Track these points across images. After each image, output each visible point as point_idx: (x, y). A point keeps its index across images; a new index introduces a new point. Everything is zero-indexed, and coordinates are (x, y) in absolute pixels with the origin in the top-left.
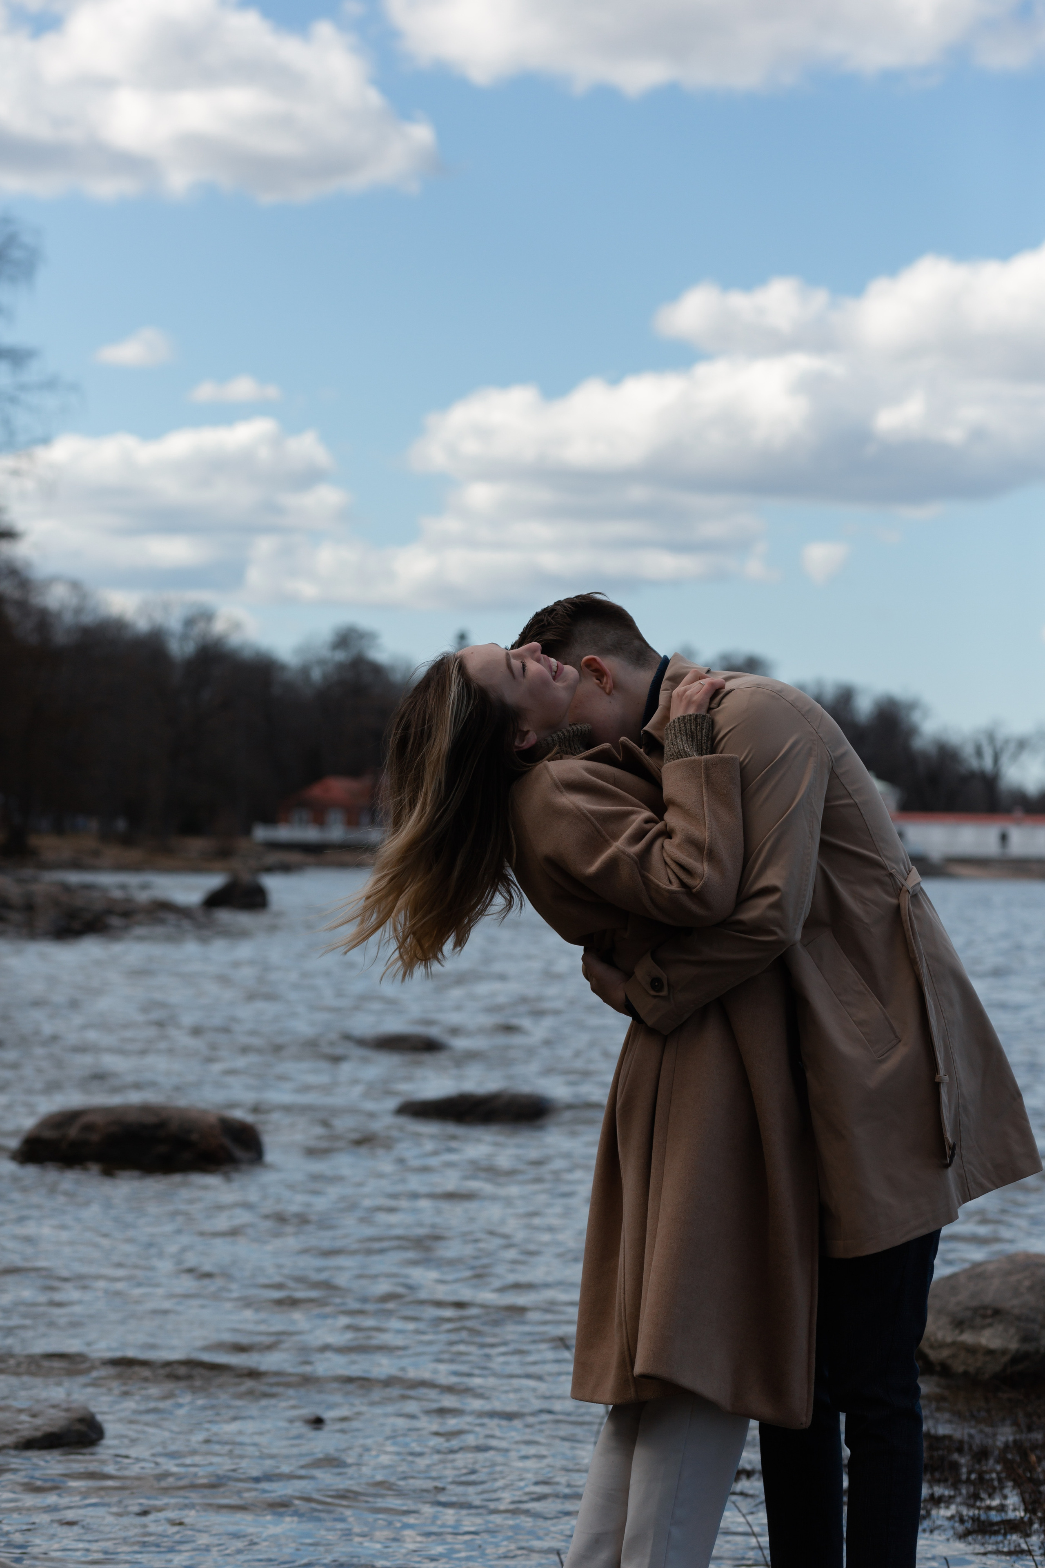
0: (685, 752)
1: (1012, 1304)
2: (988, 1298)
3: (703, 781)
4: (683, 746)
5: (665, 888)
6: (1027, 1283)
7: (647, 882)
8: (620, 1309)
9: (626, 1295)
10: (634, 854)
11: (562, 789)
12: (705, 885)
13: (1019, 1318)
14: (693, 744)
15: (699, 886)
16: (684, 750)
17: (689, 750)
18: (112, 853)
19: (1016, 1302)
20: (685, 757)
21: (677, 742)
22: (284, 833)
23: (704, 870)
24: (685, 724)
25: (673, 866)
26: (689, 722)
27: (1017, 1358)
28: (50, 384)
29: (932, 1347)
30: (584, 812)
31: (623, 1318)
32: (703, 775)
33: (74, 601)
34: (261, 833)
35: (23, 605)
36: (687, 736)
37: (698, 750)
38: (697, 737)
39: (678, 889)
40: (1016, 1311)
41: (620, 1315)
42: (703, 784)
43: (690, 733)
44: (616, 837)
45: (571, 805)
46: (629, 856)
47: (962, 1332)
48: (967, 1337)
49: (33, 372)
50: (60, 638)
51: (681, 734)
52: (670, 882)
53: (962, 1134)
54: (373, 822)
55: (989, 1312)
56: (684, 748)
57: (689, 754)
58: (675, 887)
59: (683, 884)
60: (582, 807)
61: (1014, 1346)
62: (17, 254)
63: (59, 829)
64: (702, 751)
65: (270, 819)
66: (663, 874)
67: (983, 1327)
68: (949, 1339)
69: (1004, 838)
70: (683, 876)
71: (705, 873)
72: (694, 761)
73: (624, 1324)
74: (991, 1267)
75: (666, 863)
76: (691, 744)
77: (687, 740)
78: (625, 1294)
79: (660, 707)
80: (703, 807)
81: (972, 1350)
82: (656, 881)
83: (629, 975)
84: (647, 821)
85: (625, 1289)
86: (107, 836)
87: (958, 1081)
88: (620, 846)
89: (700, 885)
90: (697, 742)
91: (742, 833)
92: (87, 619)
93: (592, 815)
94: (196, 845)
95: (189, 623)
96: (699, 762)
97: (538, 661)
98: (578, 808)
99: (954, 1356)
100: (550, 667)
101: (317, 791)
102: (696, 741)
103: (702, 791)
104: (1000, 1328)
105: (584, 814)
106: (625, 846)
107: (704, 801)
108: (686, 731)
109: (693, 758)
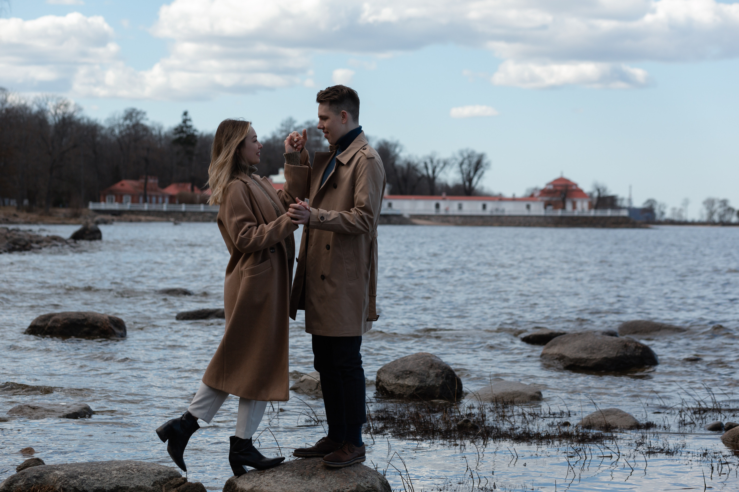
1: (417, 369)
2: (408, 368)
6: (422, 362)
13: (419, 374)
19: (418, 369)
22: (102, 206)
27: (418, 389)
34: (92, 206)
40: (418, 372)
47: (398, 380)
48: (400, 382)
54: (145, 201)
55: (408, 372)
61: (417, 384)
65: (96, 200)
67: (406, 378)
69: (437, 206)
74: (409, 358)
81: (402, 386)
86: (20, 207)
94: (62, 211)
95: (57, 108)
99: (396, 388)
101: (118, 186)
104: (412, 378)
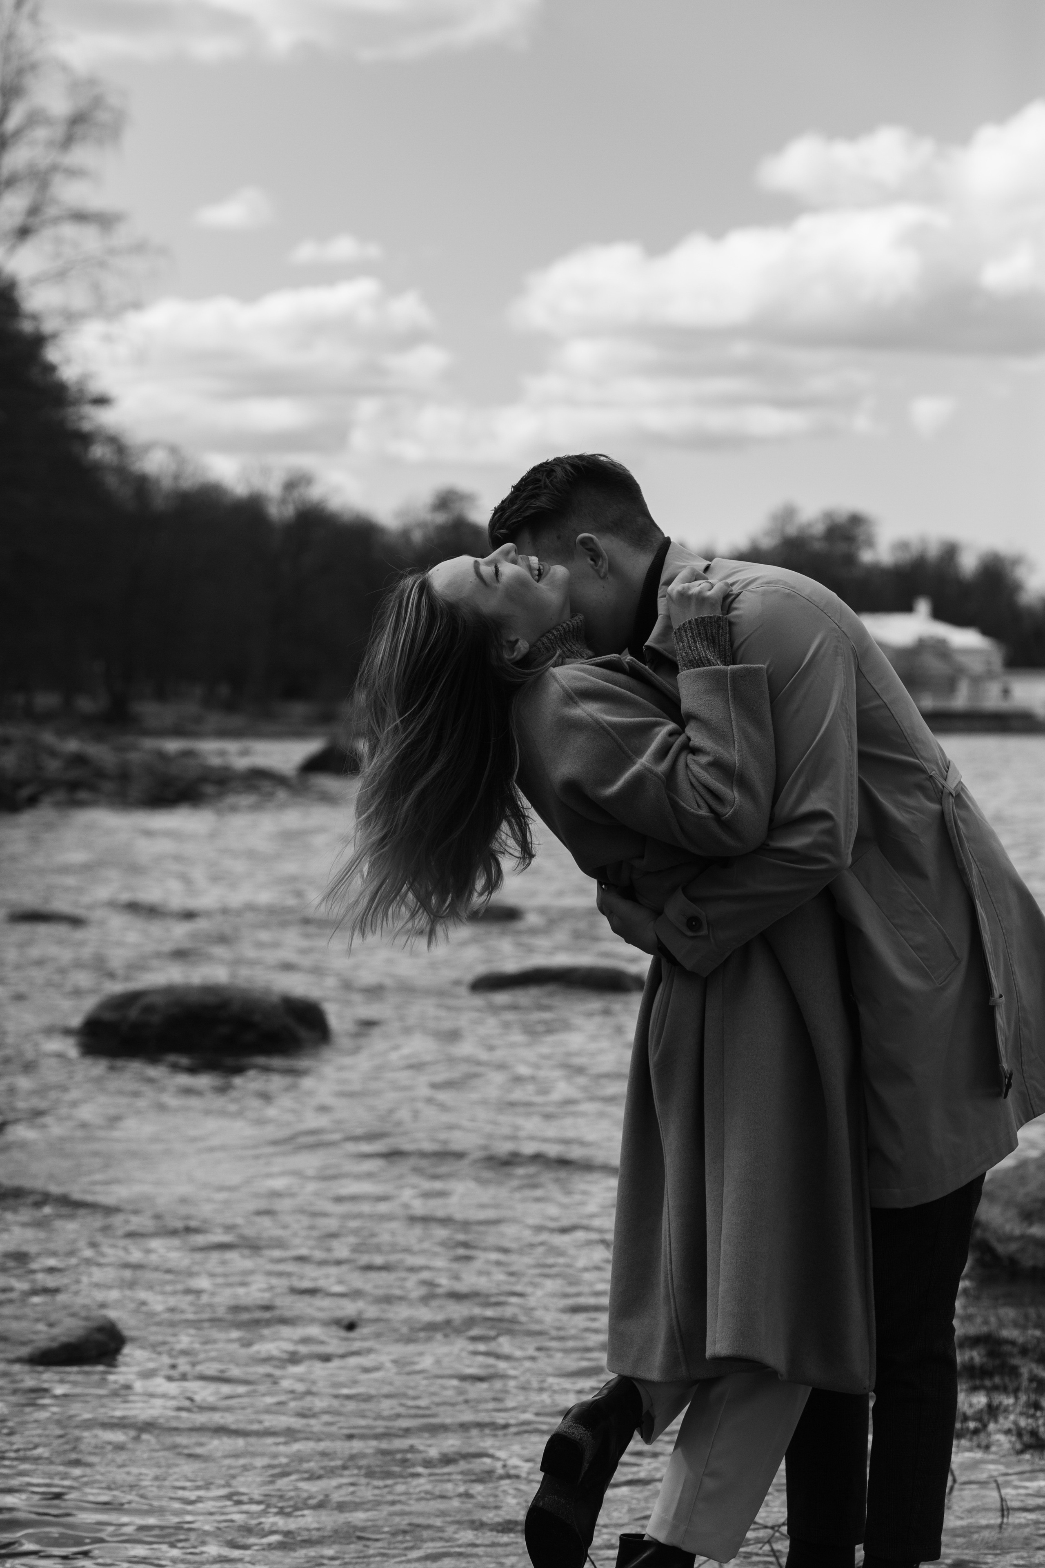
0: (708, 660)
3: (730, 694)
4: (705, 652)
5: (693, 813)
7: (675, 805)
8: (666, 1280)
9: (673, 1266)
10: (662, 773)
11: (576, 698)
12: (735, 814)
14: (715, 651)
15: (728, 814)
16: (707, 657)
17: (712, 658)
18: (214, 719)
20: (707, 666)
21: (697, 647)
23: (735, 797)
24: (704, 627)
25: (701, 789)
26: (709, 625)
28: (139, 248)
29: (1000, 1240)
30: (603, 726)
31: (671, 1291)
32: (729, 688)
33: (173, 467)
35: (122, 471)
36: (707, 641)
37: (720, 657)
38: (719, 642)
39: (708, 814)
41: (667, 1286)
42: (730, 698)
43: (711, 638)
44: (640, 753)
45: (588, 717)
46: (656, 775)
47: (1031, 1224)
48: (1037, 1230)
49: (122, 236)
50: (159, 504)
51: (701, 639)
52: (699, 806)
53: (1022, 1049)
56: (706, 655)
57: (713, 663)
58: (704, 812)
59: (711, 810)
60: (601, 720)
62: (102, 116)
63: (161, 695)
64: (725, 658)
66: (691, 796)
68: (1017, 1232)
70: (712, 802)
71: (736, 800)
72: (718, 672)
73: (671, 1297)
75: (692, 784)
76: (713, 650)
77: (708, 645)
78: (671, 1264)
79: (660, 618)
80: (732, 725)
82: (683, 804)
83: (658, 913)
84: (671, 734)
85: (671, 1259)
86: (210, 701)
87: (1018, 994)
88: (647, 764)
89: (730, 813)
90: (719, 648)
91: (773, 754)
92: (187, 484)
93: (612, 729)
94: (299, 709)
95: (291, 485)
96: (725, 673)
97: (514, 562)
98: (597, 722)
99: (1022, 1250)
100: (530, 568)
102: (717, 646)
103: (729, 706)
105: (603, 728)
106: (651, 764)
107: (732, 718)
108: (706, 635)
109: (717, 667)
